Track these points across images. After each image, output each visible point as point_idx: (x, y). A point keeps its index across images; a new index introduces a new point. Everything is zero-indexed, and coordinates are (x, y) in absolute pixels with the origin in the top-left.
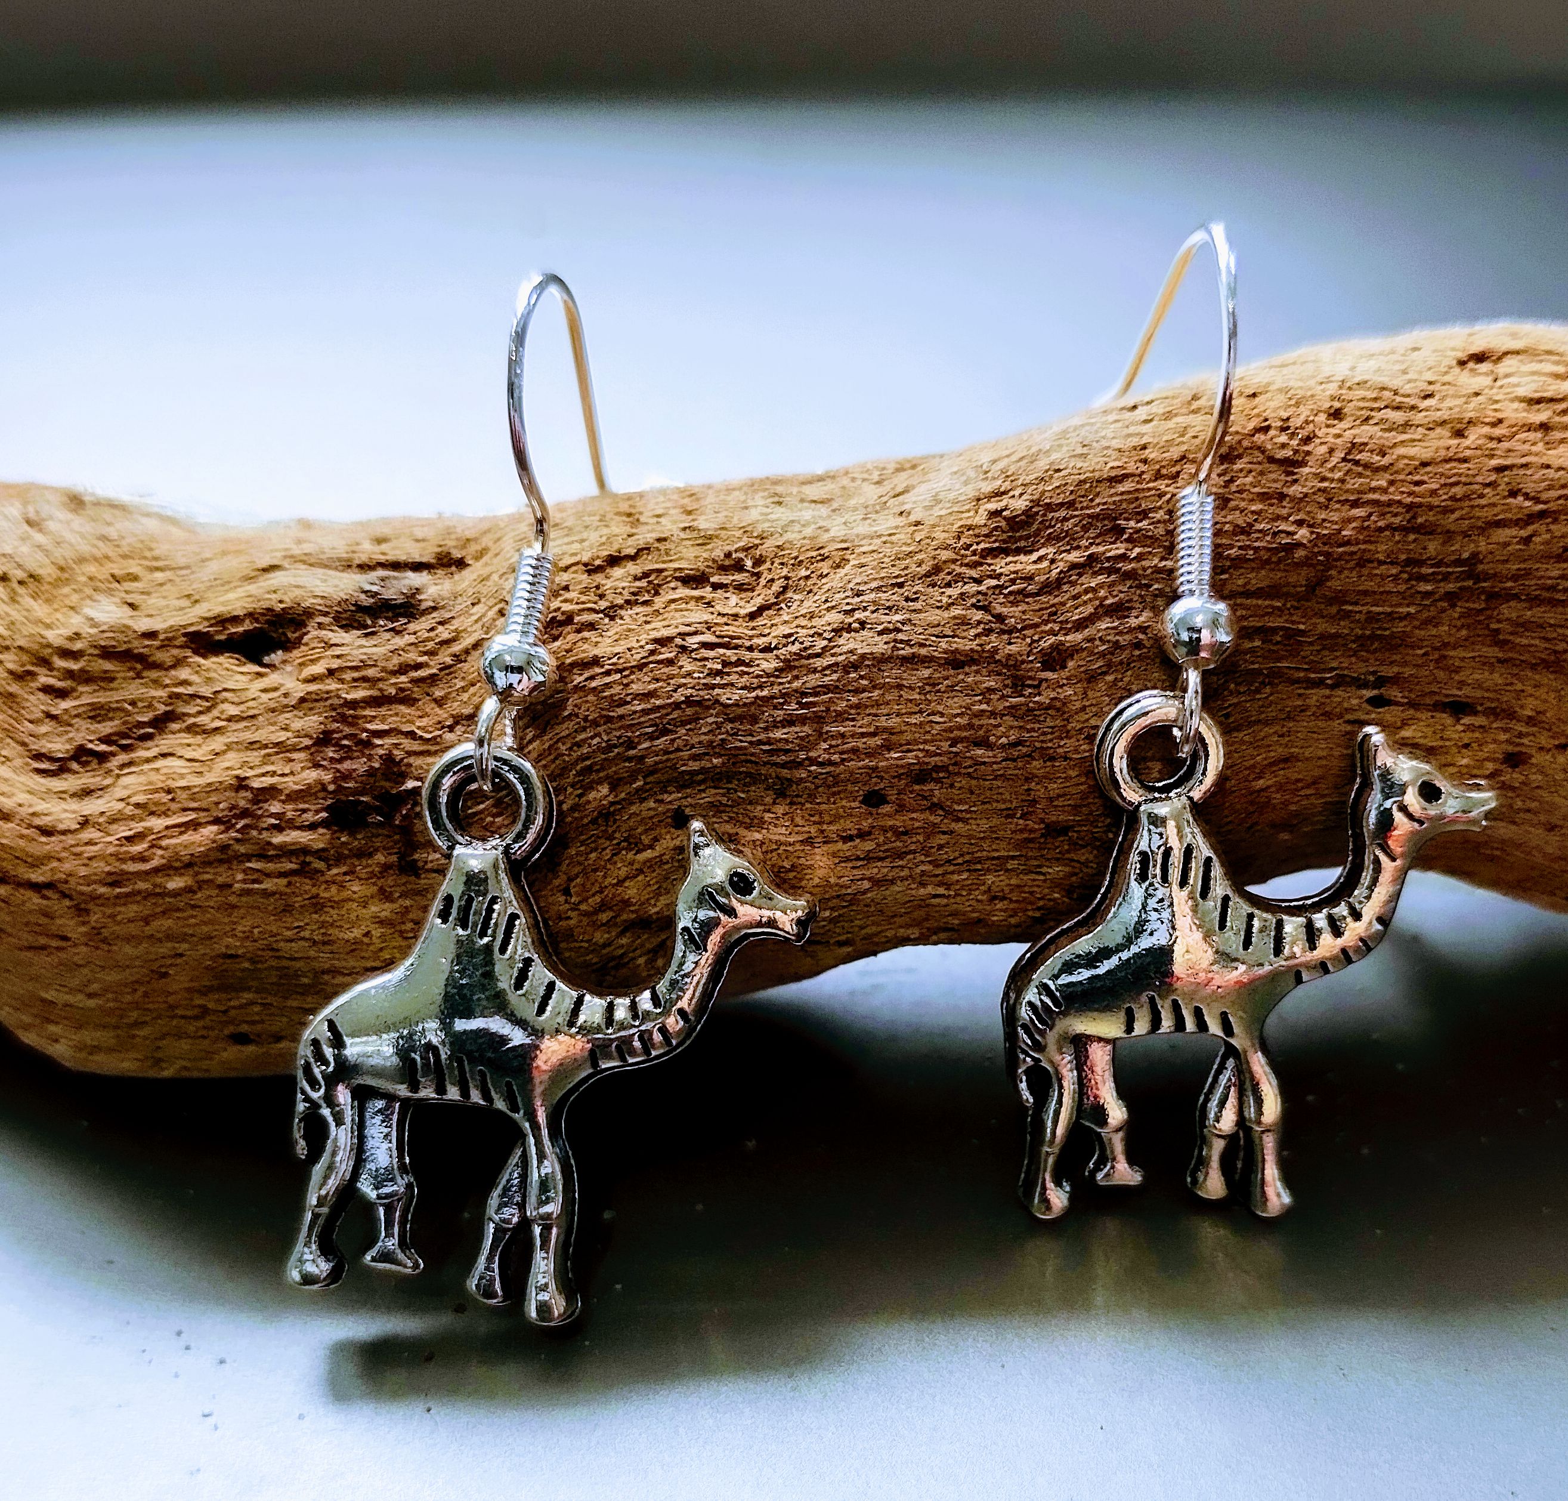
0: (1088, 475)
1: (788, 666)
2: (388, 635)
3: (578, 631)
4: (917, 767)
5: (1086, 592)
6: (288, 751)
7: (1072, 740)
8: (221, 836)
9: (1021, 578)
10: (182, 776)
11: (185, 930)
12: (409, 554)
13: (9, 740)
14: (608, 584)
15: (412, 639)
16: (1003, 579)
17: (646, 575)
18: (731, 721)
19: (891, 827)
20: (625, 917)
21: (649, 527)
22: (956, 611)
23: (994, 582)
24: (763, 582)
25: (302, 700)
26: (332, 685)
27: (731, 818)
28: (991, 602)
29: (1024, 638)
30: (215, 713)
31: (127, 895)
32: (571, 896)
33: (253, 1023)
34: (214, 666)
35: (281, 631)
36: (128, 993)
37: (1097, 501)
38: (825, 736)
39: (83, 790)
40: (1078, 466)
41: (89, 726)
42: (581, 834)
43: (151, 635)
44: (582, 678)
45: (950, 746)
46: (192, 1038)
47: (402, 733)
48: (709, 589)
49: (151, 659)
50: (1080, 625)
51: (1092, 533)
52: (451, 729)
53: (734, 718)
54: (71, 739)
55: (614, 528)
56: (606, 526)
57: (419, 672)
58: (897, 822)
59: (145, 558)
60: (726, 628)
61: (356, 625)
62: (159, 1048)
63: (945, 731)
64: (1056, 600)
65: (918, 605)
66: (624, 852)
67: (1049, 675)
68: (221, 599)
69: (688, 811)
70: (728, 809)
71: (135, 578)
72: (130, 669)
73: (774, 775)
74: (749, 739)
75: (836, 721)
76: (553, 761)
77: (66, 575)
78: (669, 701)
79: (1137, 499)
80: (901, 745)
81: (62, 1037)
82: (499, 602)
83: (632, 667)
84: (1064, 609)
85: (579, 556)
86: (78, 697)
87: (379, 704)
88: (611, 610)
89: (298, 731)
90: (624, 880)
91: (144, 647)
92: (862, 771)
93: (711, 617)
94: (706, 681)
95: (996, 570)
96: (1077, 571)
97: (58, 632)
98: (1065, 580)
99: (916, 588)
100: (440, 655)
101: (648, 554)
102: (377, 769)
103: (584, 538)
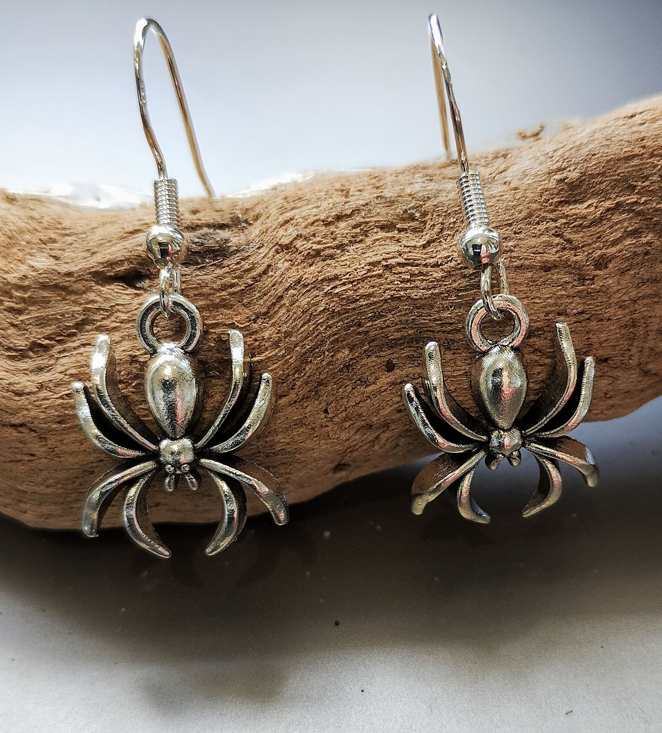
0: (611, 157)
1: (449, 274)
2: (213, 268)
3: (324, 260)
5: (616, 224)
7: (612, 309)
8: (123, 391)
9: (579, 218)
12: (214, 219)
14: (338, 231)
15: (227, 269)
16: (570, 218)
17: (358, 225)
18: (418, 308)
20: (359, 424)
21: (356, 197)
22: (544, 238)
23: (564, 221)
24: (428, 226)
27: (419, 364)
28: (563, 232)
29: (584, 251)
30: (113, 318)
32: (328, 414)
34: (109, 291)
35: (146, 268)
36: (70, 484)
37: (618, 171)
39: (38, 368)
41: (37, 330)
42: (334, 378)
43: (69, 274)
44: (330, 288)
45: (545, 316)
47: (226, 325)
48: (396, 232)
49: (70, 289)
50: (615, 243)
51: (617, 190)
52: (255, 321)
53: (420, 306)
54: (26, 338)
55: (335, 199)
56: (331, 198)
57: (233, 289)
59: (58, 229)
60: (410, 254)
63: (542, 307)
64: (600, 230)
65: (522, 236)
66: (359, 387)
67: (598, 272)
68: (109, 251)
69: (394, 361)
70: (418, 359)
71: (54, 241)
72: (59, 295)
74: (429, 318)
76: (316, 337)
77: (13, 241)
78: (381, 298)
79: (641, 169)
81: (29, 510)
82: (275, 245)
83: (358, 280)
84: (605, 234)
85: (319, 216)
86: (29, 313)
87: (211, 309)
88: (341, 247)
89: (164, 327)
90: (359, 403)
91: (66, 282)
92: (494, 333)
93: (400, 248)
94: (401, 285)
95: (564, 213)
96: (610, 212)
97: (13, 275)
98: (604, 218)
99: (519, 226)
100: (245, 278)
101: (359, 213)
102: (213, 347)
103: (319, 205)
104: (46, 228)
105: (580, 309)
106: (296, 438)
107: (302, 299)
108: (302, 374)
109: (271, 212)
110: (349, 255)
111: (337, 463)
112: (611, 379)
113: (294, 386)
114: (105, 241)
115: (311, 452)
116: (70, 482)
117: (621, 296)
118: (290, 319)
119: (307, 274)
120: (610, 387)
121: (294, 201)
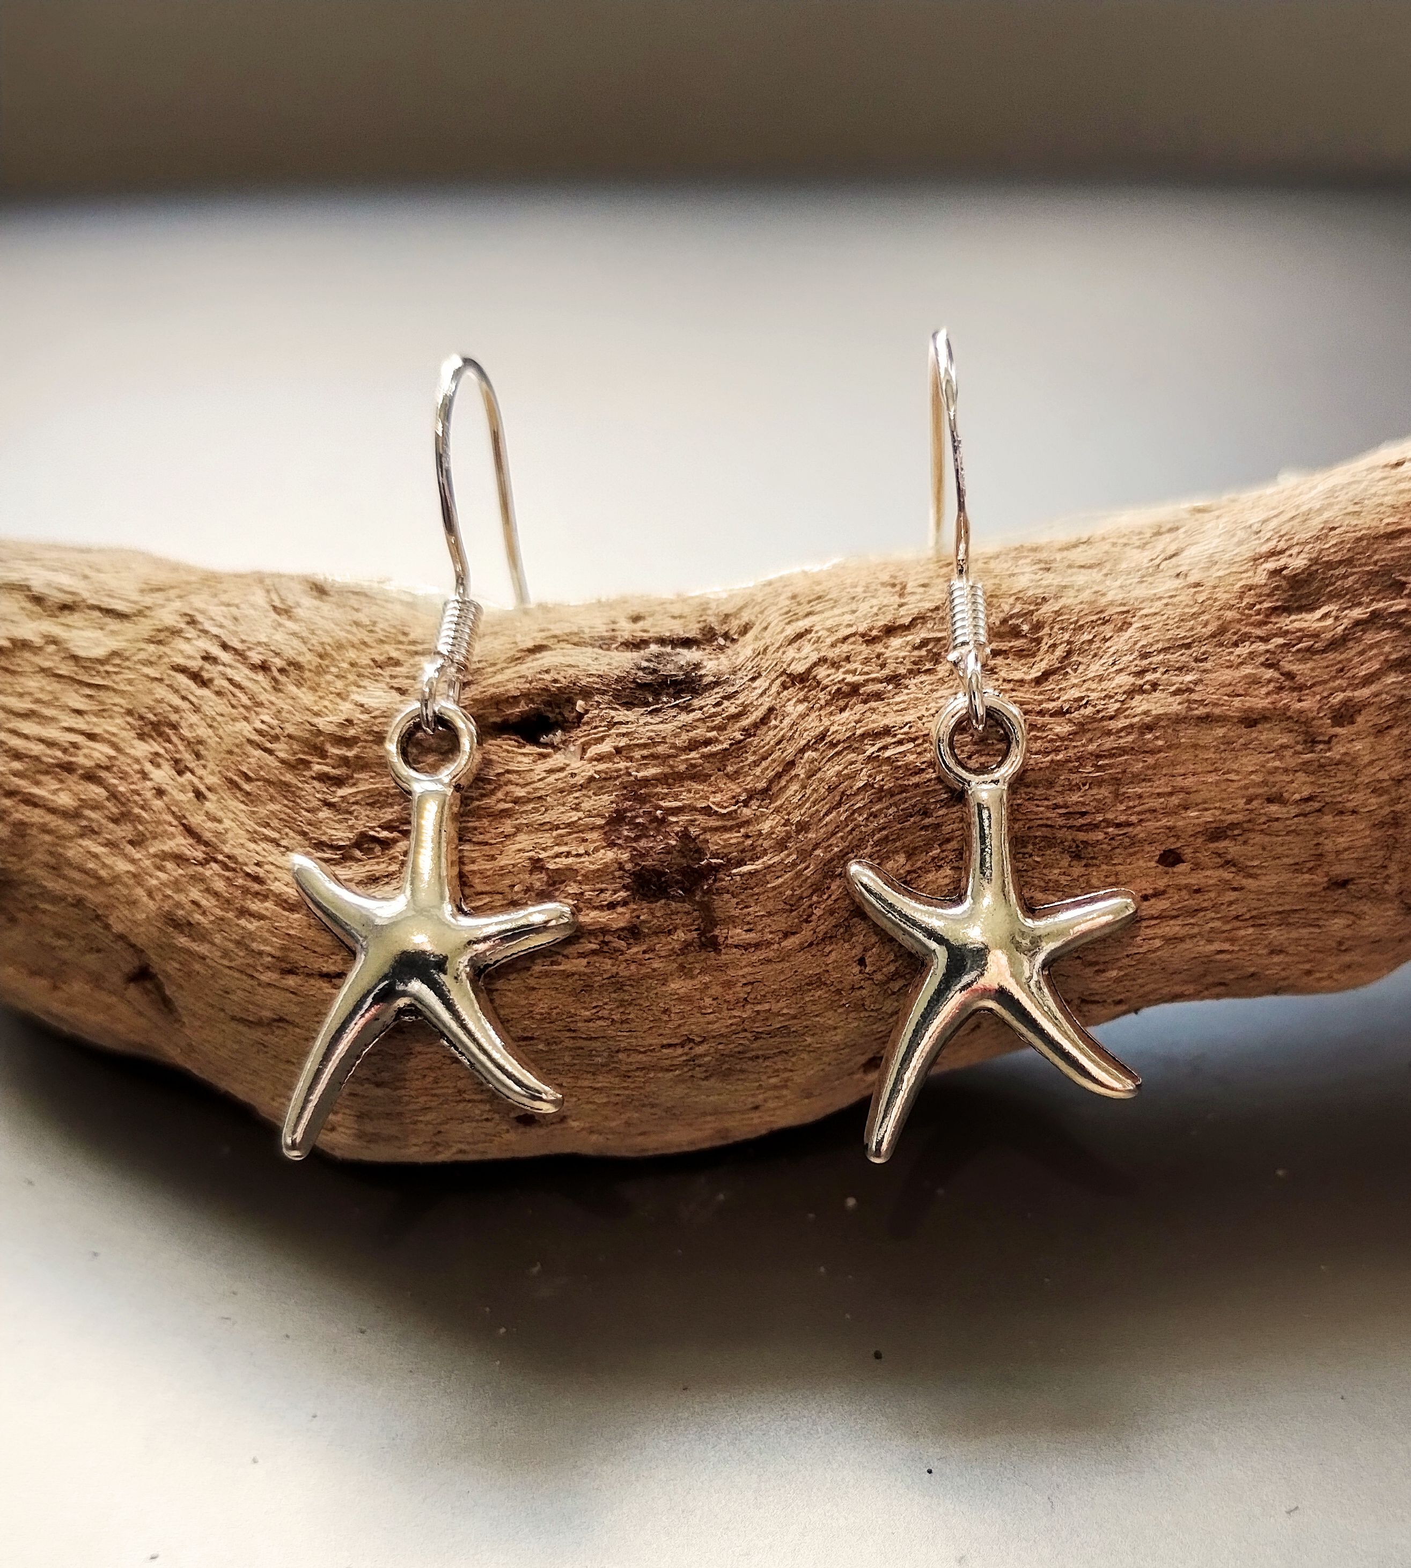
0: (1362, 533)
1: (1082, 728)
2: (674, 712)
3: (865, 702)
4: (1214, 825)
5: (1371, 647)
6: (580, 831)
7: (1359, 795)
9: (1307, 636)
10: (473, 860)
12: (671, 630)
13: (287, 830)
14: (888, 653)
15: (698, 714)
16: (1289, 637)
17: (924, 643)
18: (1026, 786)
19: (1186, 887)
21: (918, 597)
22: (1247, 670)
23: (1281, 641)
24: (1044, 647)
25: (591, 779)
26: (622, 765)
27: (1026, 882)
28: (1279, 660)
29: (1315, 694)
30: (500, 795)
32: (866, 966)
34: (493, 749)
35: (557, 711)
36: (417, 1079)
37: (1376, 557)
38: (1121, 798)
39: (368, 877)
40: (1355, 522)
41: (368, 812)
44: (875, 748)
45: (1246, 803)
46: (477, 1121)
47: (695, 809)
50: (1368, 680)
51: (1373, 590)
52: (746, 804)
54: (350, 826)
55: (882, 599)
56: (873, 597)
57: (709, 748)
58: (1195, 880)
59: (402, 642)
60: (1014, 694)
62: (439, 1132)
63: (1240, 788)
64: (1343, 657)
65: (1208, 665)
67: (1338, 730)
68: (491, 681)
71: (397, 663)
73: (1070, 838)
74: (1046, 803)
75: (1132, 783)
76: (851, 832)
77: (327, 663)
80: (1197, 805)
81: (340, 1126)
82: (781, 675)
84: (1350, 665)
85: (854, 627)
86: (354, 784)
87: (670, 781)
88: (894, 679)
89: (589, 811)
92: (1158, 831)
95: (1281, 628)
96: (1361, 627)
97: (327, 719)
98: (1350, 637)
99: (1203, 649)
100: (729, 730)
101: (923, 623)
102: (674, 846)
103: (854, 609)
104: (382, 642)
105: (1305, 793)
106: (810, 1008)
107: (827, 767)
108: (825, 897)
109: (770, 619)
110: (908, 694)
111: (871, 1056)
112: (1352, 917)
113: (810, 916)
114: (484, 664)
115: (833, 1033)
116: (416, 1077)
117: (1376, 773)
118: (806, 801)
119: (836, 725)
120: (1348, 932)
121: (810, 602)
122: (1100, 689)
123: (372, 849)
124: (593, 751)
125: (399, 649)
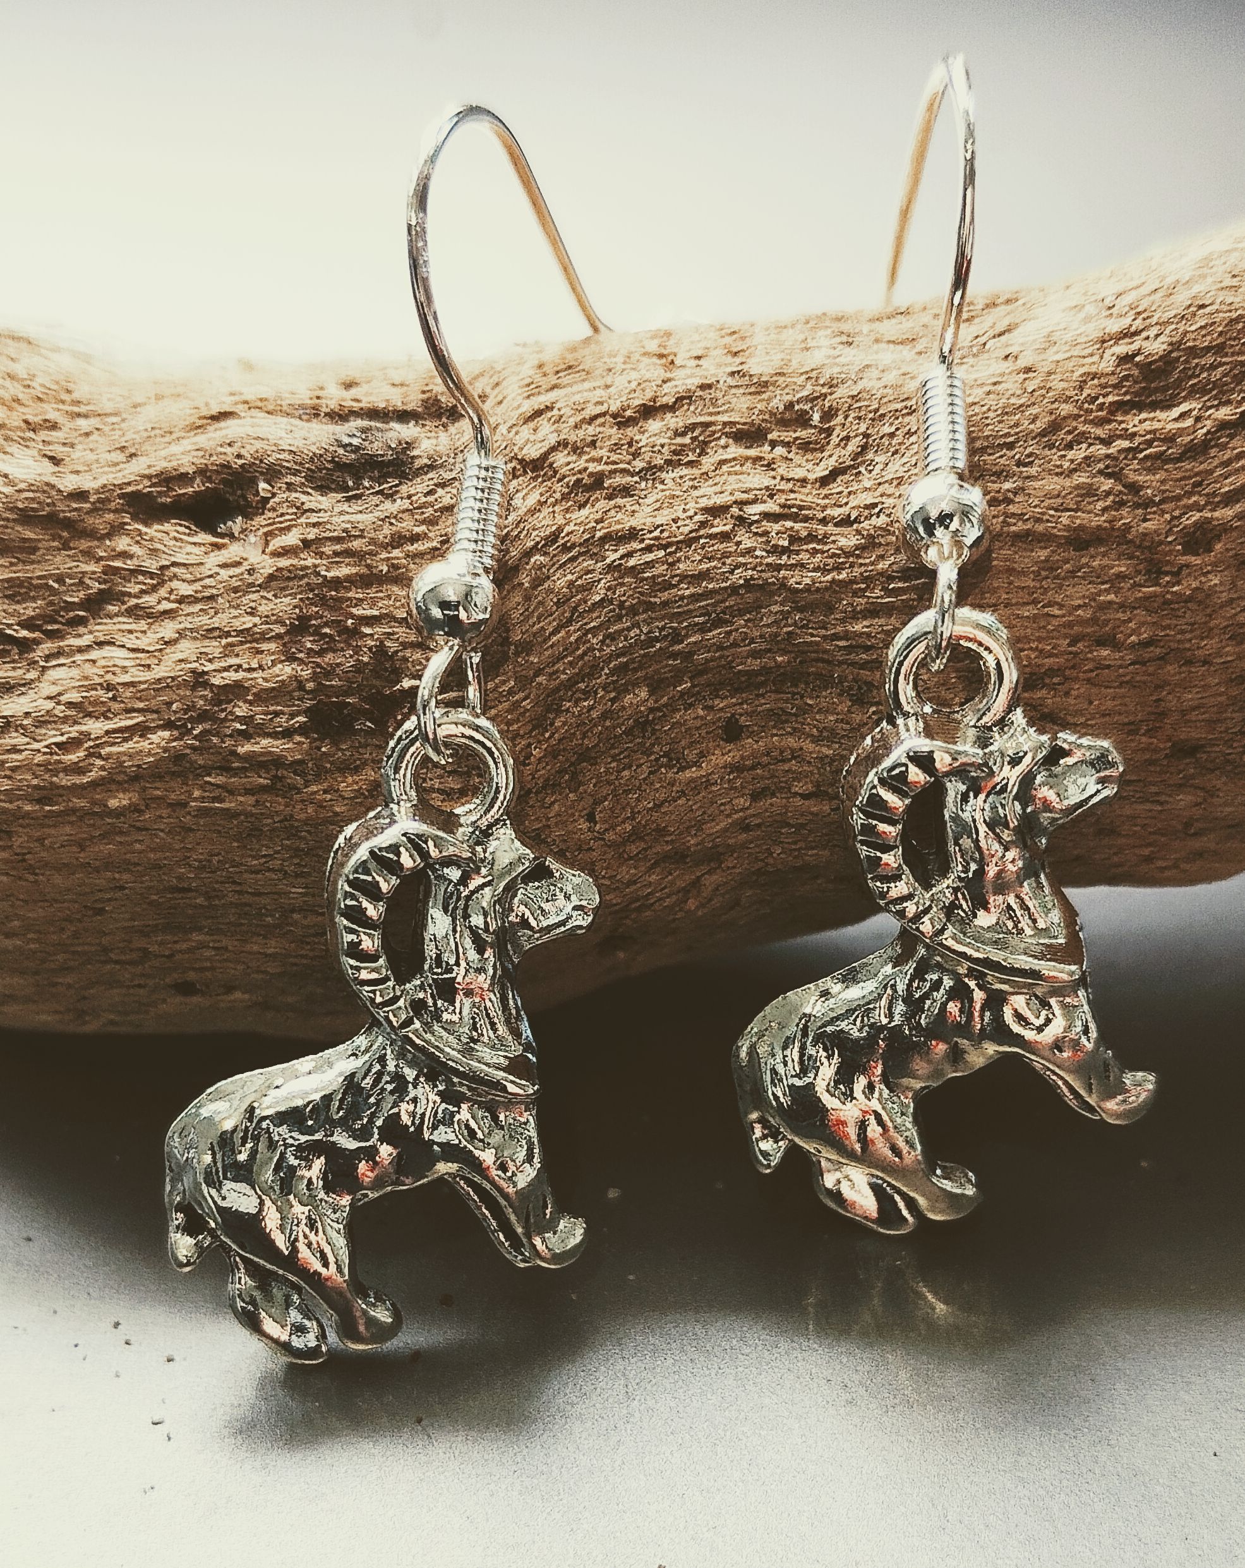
0: (1239, 312)
1: (870, 543)
2: (376, 499)
3: (610, 498)
6: (256, 641)
7: (1214, 641)
8: (174, 744)
9: (1159, 439)
10: (125, 669)
11: (128, 856)
12: (387, 401)
14: (643, 440)
15: (406, 504)
16: (1138, 440)
17: (692, 427)
18: (801, 610)
20: (658, 849)
21: (688, 371)
22: (1081, 479)
23: (1125, 444)
24: (835, 439)
25: (271, 578)
26: (308, 560)
27: (794, 729)
28: (1123, 469)
29: (1163, 512)
30: (163, 592)
31: (59, 814)
32: (596, 823)
33: (203, 969)
34: (159, 535)
35: (239, 492)
36: (54, 933)
40: (1230, 300)
41: (5, 607)
42: (613, 747)
43: (80, 495)
44: (617, 555)
45: (1069, 645)
46: (128, 987)
48: (767, 448)
49: (79, 526)
50: (1230, 499)
53: (804, 606)
55: (643, 372)
56: (634, 369)
57: (416, 545)
59: (63, 402)
60: (792, 496)
61: (333, 486)
62: (84, 998)
63: (1064, 626)
64: (1203, 467)
65: (1033, 470)
66: (663, 770)
67: (1190, 559)
68: (163, 453)
69: (742, 721)
71: (54, 426)
72: (55, 538)
73: (850, 677)
74: (823, 632)
76: (581, 657)
78: (724, 585)
82: (510, 461)
83: (678, 542)
84: (1211, 479)
85: (606, 405)
87: (367, 584)
88: (648, 472)
89: (267, 616)
90: (662, 803)
91: (70, 511)
93: (773, 482)
94: (769, 560)
95: (1128, 428)
96: (1228, 432)
98: (1213, 443)
99: (1029, 450)
100: (441, 525)
101: (690, 404)
102: (368, 664)
103: (609, 383)
104: (40, 400)
105: (1145, 635)
107: (558, 575)
108: (547, 735)
109: (507, 392)
110: (663, 491)
112: (1200, 793)
114: (159, 431)
116: (54, 929)
117: (1236, 615)
118: (528, 618)
119: (572, 524)
120: (1197, 812)
121: (558, 372)
122: (897, 494)
123: (8, 652)
124: (277, 543)
125: (59, 410)
